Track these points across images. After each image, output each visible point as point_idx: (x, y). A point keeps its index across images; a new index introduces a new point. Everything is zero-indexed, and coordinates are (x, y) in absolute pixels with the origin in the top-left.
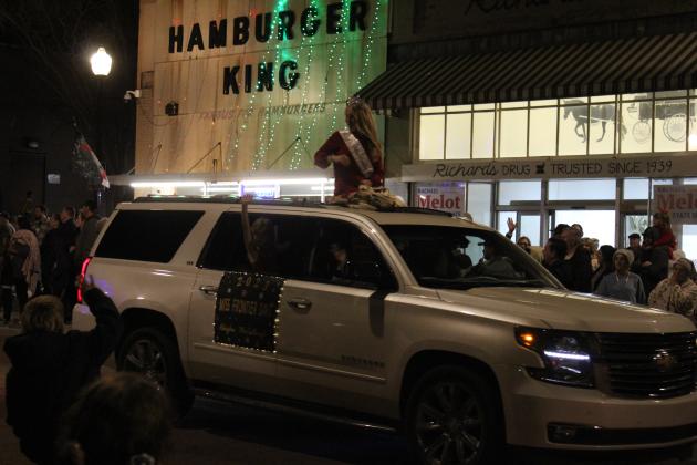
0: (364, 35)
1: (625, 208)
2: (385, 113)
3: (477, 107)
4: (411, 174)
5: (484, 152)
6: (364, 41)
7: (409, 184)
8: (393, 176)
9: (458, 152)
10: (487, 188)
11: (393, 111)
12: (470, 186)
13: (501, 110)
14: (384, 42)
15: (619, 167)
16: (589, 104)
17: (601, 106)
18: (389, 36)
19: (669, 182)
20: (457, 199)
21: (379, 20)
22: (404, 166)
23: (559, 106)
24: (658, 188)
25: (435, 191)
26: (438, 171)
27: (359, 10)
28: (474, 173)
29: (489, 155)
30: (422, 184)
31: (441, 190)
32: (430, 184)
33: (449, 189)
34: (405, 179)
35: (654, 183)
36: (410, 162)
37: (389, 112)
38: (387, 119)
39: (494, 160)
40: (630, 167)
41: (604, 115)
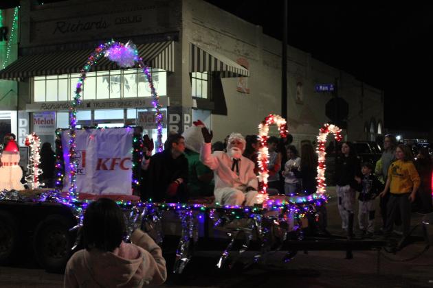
0: (7, 43)
1: (128, 122)
2: (17, 80)
3: (60, 77)
4: (30, 108)
5: (63, 98)
6: (7, 46)
7: (30, 113)
8: (21, 109)
9: (52, 98)
10: (67, 114)
11: (21, 79)
12: (58, 114)
13: (71, 78)
14: (17, 46)
15: (123, 104)
16: (109, 75)
17: (116, 76)
18: (19, 44)
19: (146, 110)
20: (52, 120)
21: (13, 36)
22: (27, 105)
23: (96, 76)
24: (140, 113)
25: (42, 116)
26: (42, 107)
27: (4, 31)
28: (59, 107)
29: (66, 99)
30: (36, 113)
31: (44, 116)
32: (40, 113)
33: (47, 115)
34: (28, 111)
35: (139, 110)
36: (30, 103)
37: (19, 79)
38: (18, 83)
39: (68, 102)
40: (127, 104)
41: (116, 80)
